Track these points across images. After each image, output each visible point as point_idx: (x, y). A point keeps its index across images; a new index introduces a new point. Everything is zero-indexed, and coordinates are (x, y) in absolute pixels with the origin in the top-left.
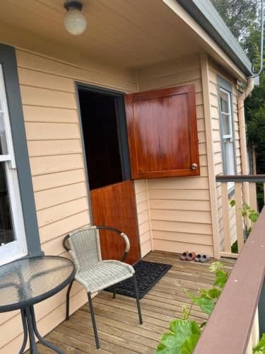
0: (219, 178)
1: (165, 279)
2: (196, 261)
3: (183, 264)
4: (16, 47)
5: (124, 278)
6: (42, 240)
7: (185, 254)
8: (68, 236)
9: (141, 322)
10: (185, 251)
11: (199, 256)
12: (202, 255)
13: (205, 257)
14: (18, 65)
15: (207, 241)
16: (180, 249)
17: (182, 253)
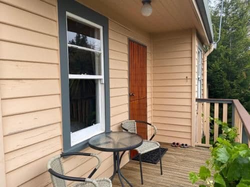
0: (197, 100)
1: (165, 155)
2: (181, 147)
3: (174, 149)
4: (109, 19)
5: (155, 148)
6: (111, 124)
7: (174, 143)
8: (122, 124)
9: (162, 174)
10: (174, 142)
11: (183, 145)
12: (184, 144)
13: (186, 145)
14: (110, 28)
15: (188, 136)
16: (171, 141)
17: (172, 143)
